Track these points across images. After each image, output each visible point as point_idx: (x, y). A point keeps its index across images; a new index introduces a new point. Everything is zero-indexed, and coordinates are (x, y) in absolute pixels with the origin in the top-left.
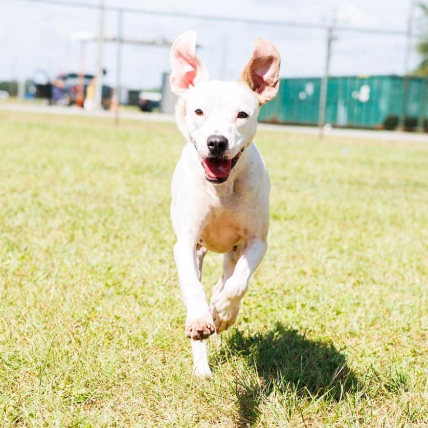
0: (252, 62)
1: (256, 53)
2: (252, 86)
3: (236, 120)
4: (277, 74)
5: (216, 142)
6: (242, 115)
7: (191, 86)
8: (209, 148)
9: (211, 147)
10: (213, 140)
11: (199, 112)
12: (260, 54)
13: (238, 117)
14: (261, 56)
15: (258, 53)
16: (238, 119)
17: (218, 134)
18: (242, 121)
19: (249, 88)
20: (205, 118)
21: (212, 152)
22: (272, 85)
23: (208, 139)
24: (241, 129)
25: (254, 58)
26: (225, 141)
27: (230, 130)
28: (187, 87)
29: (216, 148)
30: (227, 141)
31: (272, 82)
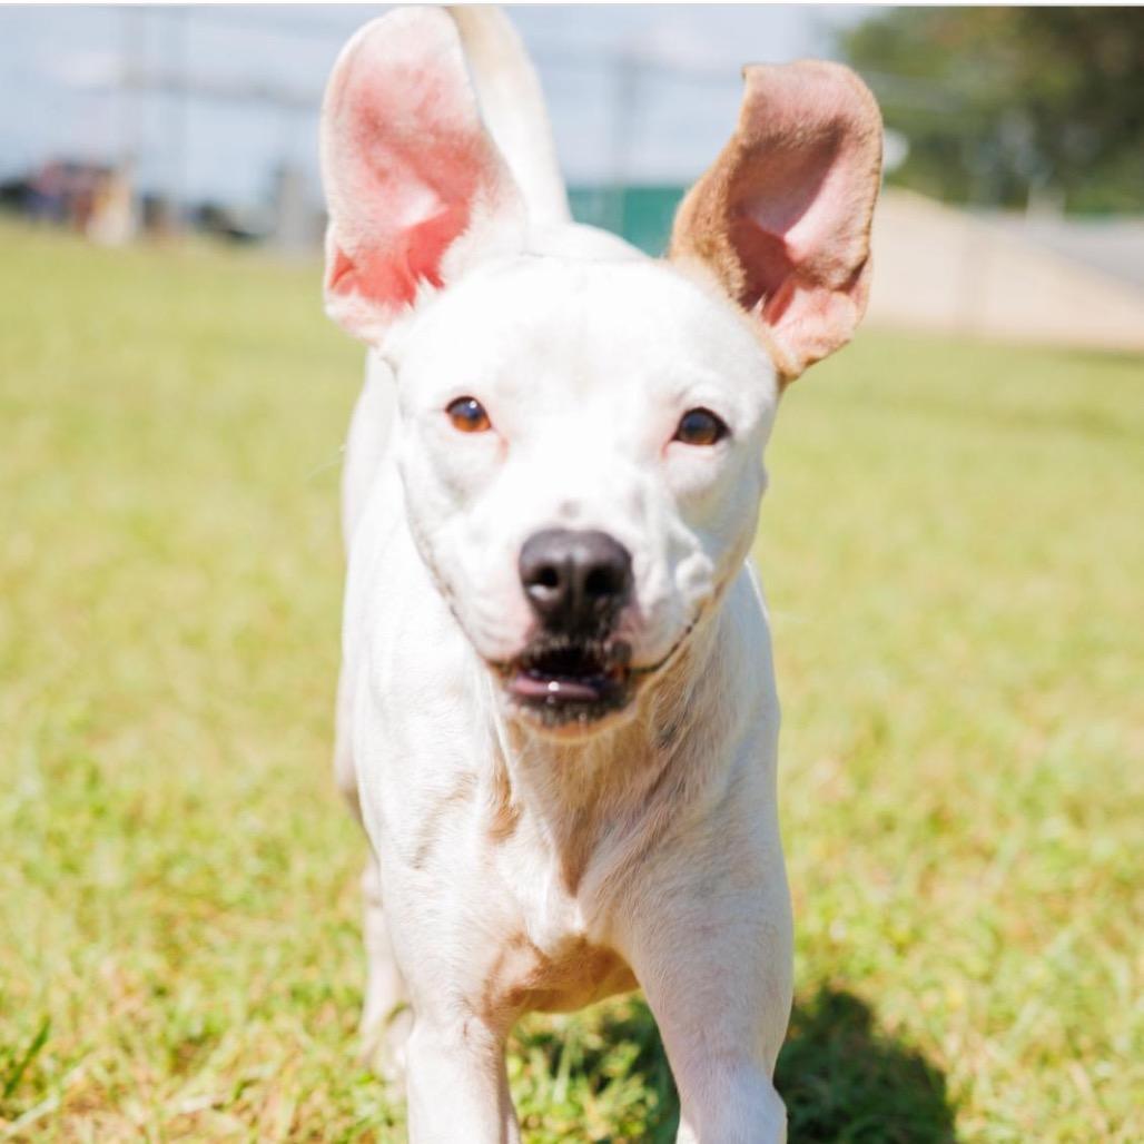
0: (736, 157)
1: (759, 110)
2: (738, 285)
3: (664, 451)
4: (860, 224)
5: (569, 564)
6: (700, 426)
7: (424, 289)
8: (533, 600)
9: (540, 591)
10: (556, 555)
11: (468, 414)
12: (778, 115)
13: (676, 437)
14: (783, 126)
15: (770, 113)
16: (679, 447)
17: (578, 524)
18: (698, 460)
19: (722, 293)
20: (504, 444)
21: (550, 618)
22: (838, 278)
23: (526, 548)
24: (691, 503)
25: (752, 136)
26: (619, 560)
27: (638, 504)
28: (407, 294)
29: (569, 596)
30: (626, 557)
31: (838, 264)
